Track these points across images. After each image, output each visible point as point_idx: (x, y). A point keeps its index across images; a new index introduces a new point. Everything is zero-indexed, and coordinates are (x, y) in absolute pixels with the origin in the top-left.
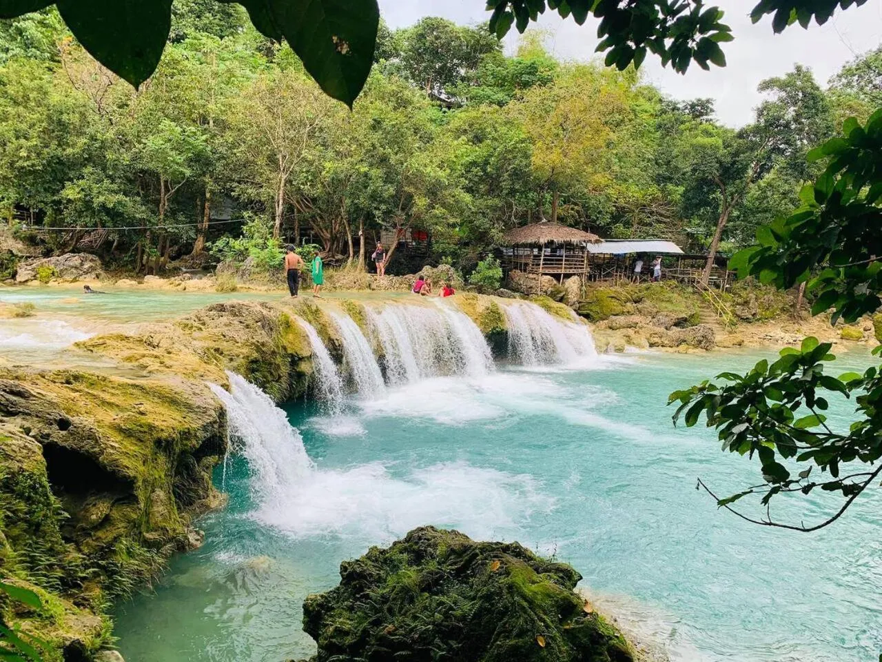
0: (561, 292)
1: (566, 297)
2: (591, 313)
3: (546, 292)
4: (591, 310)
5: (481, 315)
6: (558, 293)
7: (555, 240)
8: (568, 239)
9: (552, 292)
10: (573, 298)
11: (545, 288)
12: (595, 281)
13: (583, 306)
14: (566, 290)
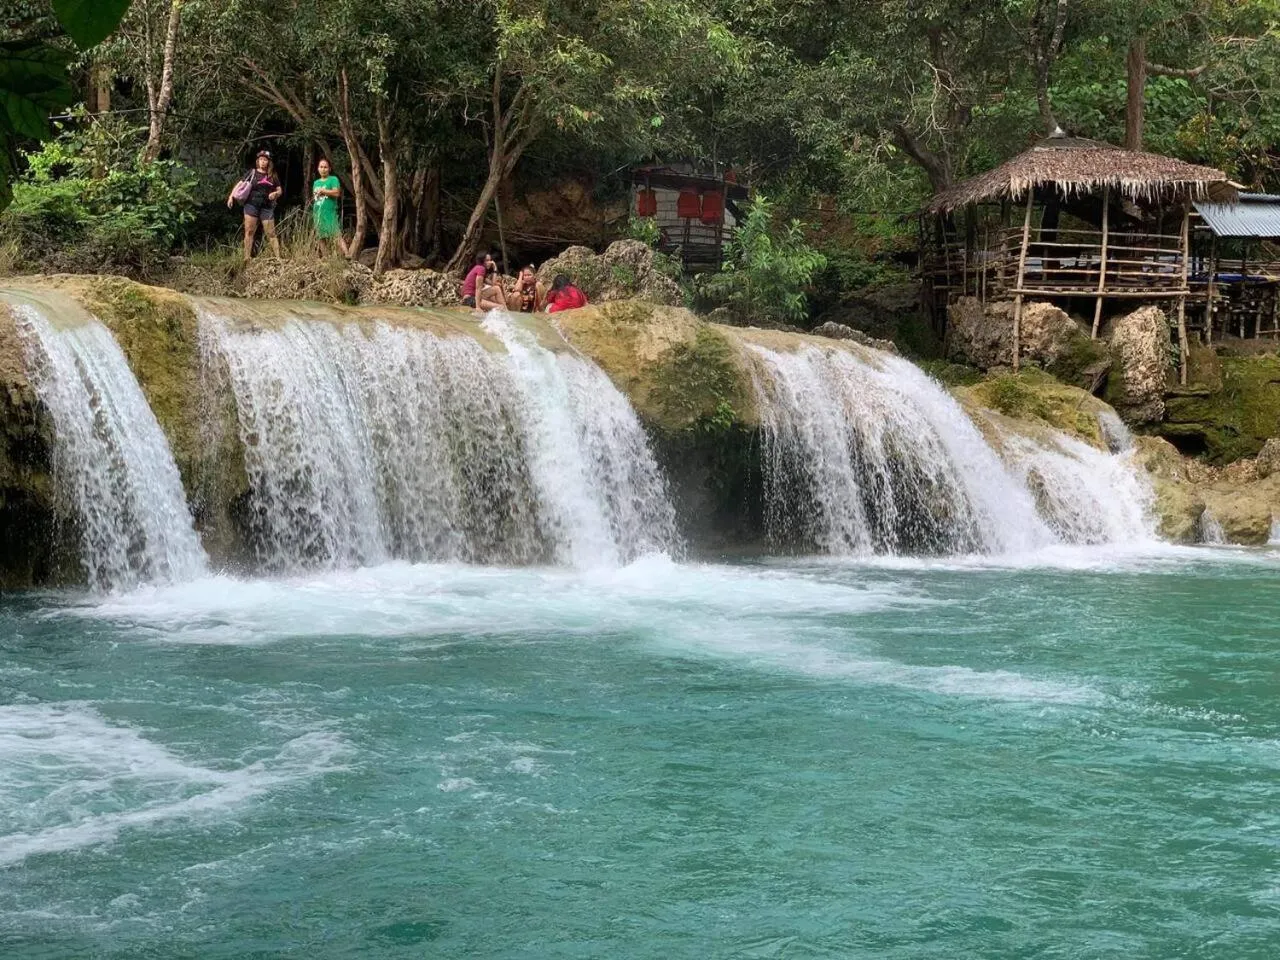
0: (1094, 358)
1: (1114, 376)
2: (1210, 433)
3: (1038, 357)
4: (1208, 423)
5: (653, 368)
6: (1086, 364)
7: (1063, 183)
8: (1109, 179)
9: (1062, 358)
10: (1141, 379)
11: (1034, 345)
12: (1250, 334)
13: (1181, 407)
14: (1117, 352)
